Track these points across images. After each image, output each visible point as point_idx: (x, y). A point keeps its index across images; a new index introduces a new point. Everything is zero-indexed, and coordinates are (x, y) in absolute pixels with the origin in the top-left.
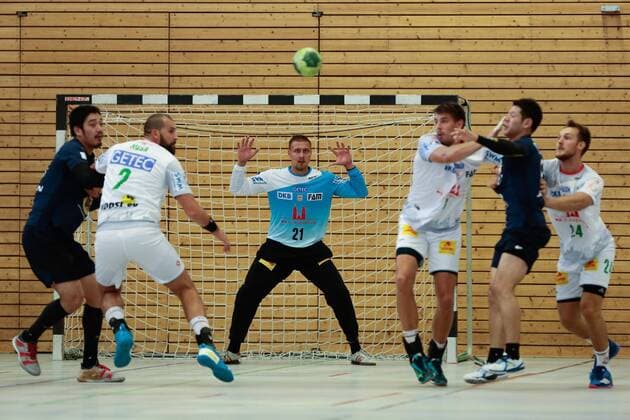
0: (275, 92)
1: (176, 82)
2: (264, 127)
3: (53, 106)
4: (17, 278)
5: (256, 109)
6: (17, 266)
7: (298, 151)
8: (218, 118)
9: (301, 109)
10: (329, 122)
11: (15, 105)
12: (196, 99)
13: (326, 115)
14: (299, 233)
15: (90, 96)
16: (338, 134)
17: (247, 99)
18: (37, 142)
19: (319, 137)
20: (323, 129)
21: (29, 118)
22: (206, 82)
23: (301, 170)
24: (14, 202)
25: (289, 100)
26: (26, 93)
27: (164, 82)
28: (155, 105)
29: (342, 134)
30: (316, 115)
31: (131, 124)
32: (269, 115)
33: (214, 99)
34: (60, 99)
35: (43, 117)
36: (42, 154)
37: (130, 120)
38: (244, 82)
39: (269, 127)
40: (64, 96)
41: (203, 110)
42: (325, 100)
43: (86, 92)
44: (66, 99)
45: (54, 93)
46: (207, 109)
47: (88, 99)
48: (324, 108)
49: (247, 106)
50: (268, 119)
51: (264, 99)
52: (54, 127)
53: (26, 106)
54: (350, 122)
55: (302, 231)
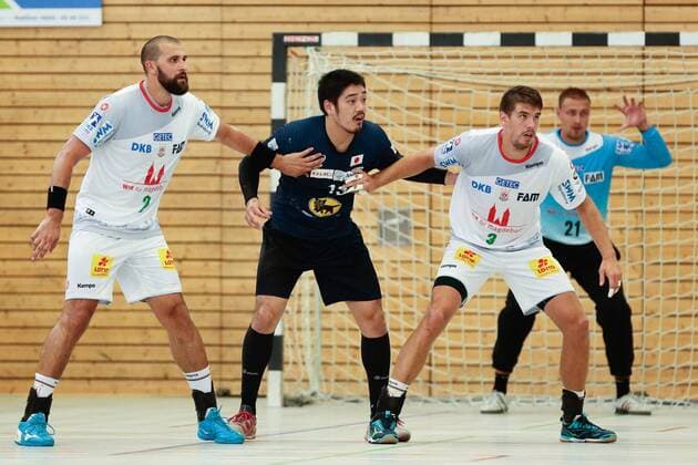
0: (582, 29)
1: (440, 15)
2: (566, 77)
3: (268, 49)
4: (218, 291)
5: (554, 52)
6: (217, 274)
7: (573, 112)
8: (501, 65)
9: (618, 52)
10: (657, 70)
11: (214, 48)
12: (469, 39)
13: (654, 61)
14: (574, 228)
15: (319, 35)
16: (671, 88)
17: (540, 39)
18: (246, 100)
19: (644, 92)
20: (650, 81)
21: (233, 66)
22: (485, 15)
23: (576, 139)
24: (213, 184)
25: (600, 40)
26: (231, 31)
27: (424, 14)
28: (411, 47)
29: (677, 88)
30: (640, 61)
31: (379, 74)
32: (574, 61)
33: (495, 38)
34: (278, 38)
35: (254, 64)
36: (253, 116)
37: (376, 70)
38: (538, 14)
39: (573, 78)
40: (283, 35)
41: (478, 54)
42: (653, 39)
43: (314, 28)
44: (286, 39)
45: (269, 31)
46: (484, 53)
47: (316, 39)
48: (652, 51)
49: (542, 48)
50: (571, 66)
51: (565, 38)
52: (269, 78)
53: (230, 49)
54: (688, 70)
55: (578, 224)
